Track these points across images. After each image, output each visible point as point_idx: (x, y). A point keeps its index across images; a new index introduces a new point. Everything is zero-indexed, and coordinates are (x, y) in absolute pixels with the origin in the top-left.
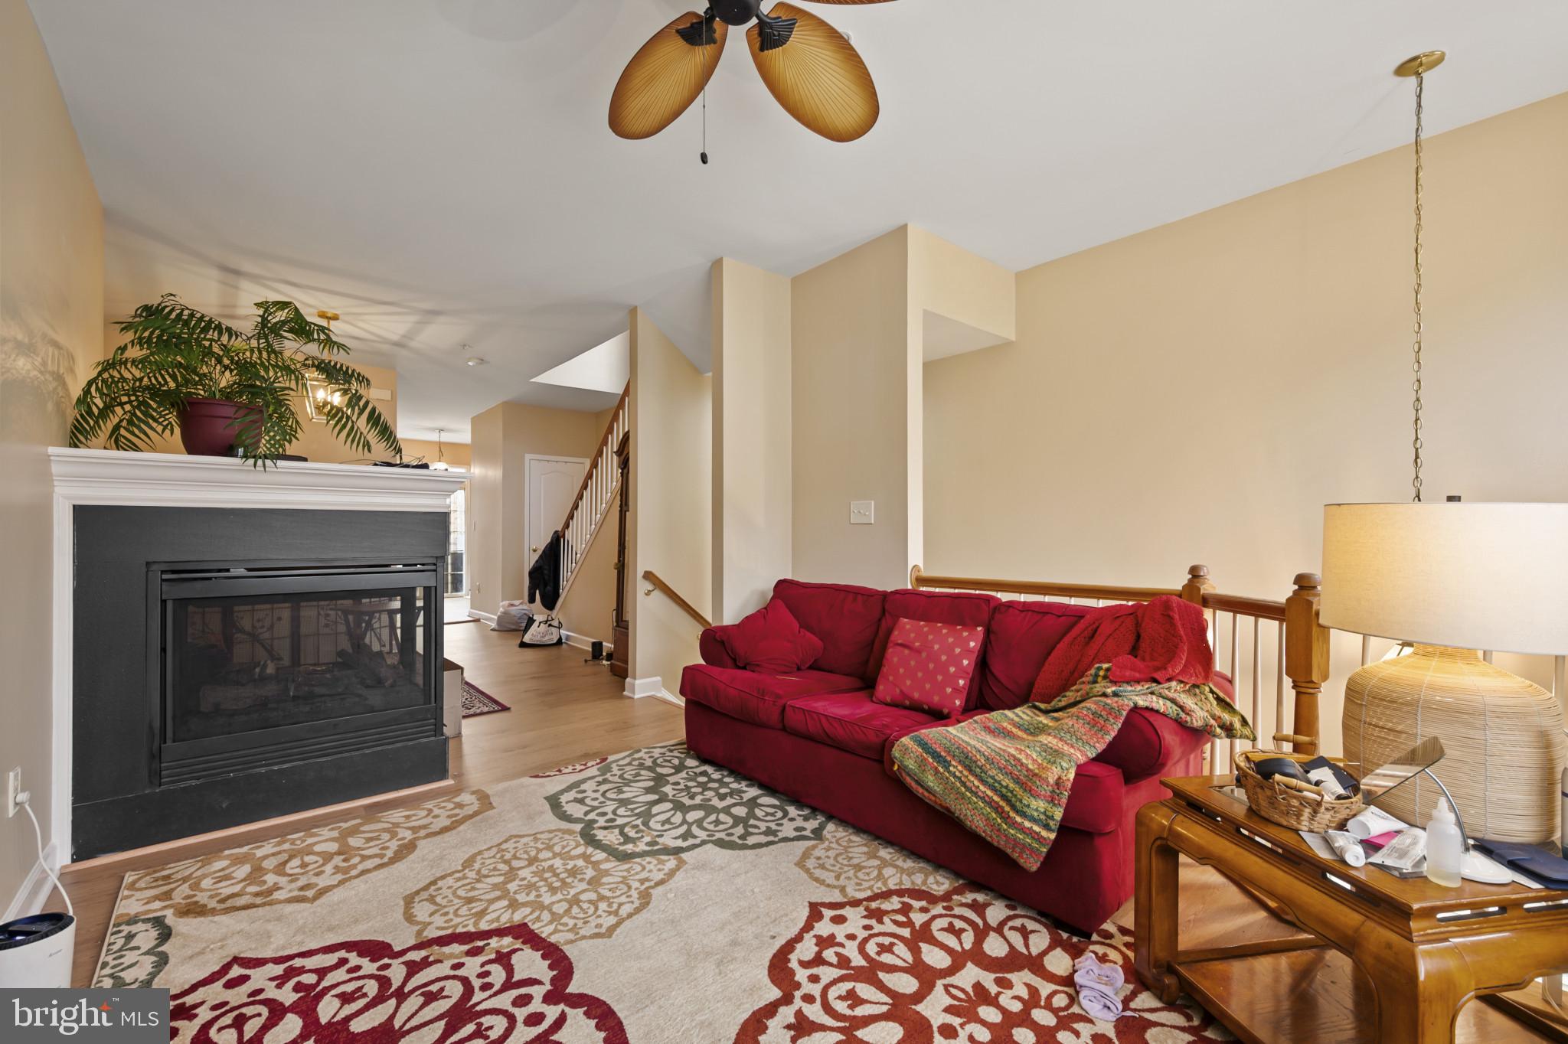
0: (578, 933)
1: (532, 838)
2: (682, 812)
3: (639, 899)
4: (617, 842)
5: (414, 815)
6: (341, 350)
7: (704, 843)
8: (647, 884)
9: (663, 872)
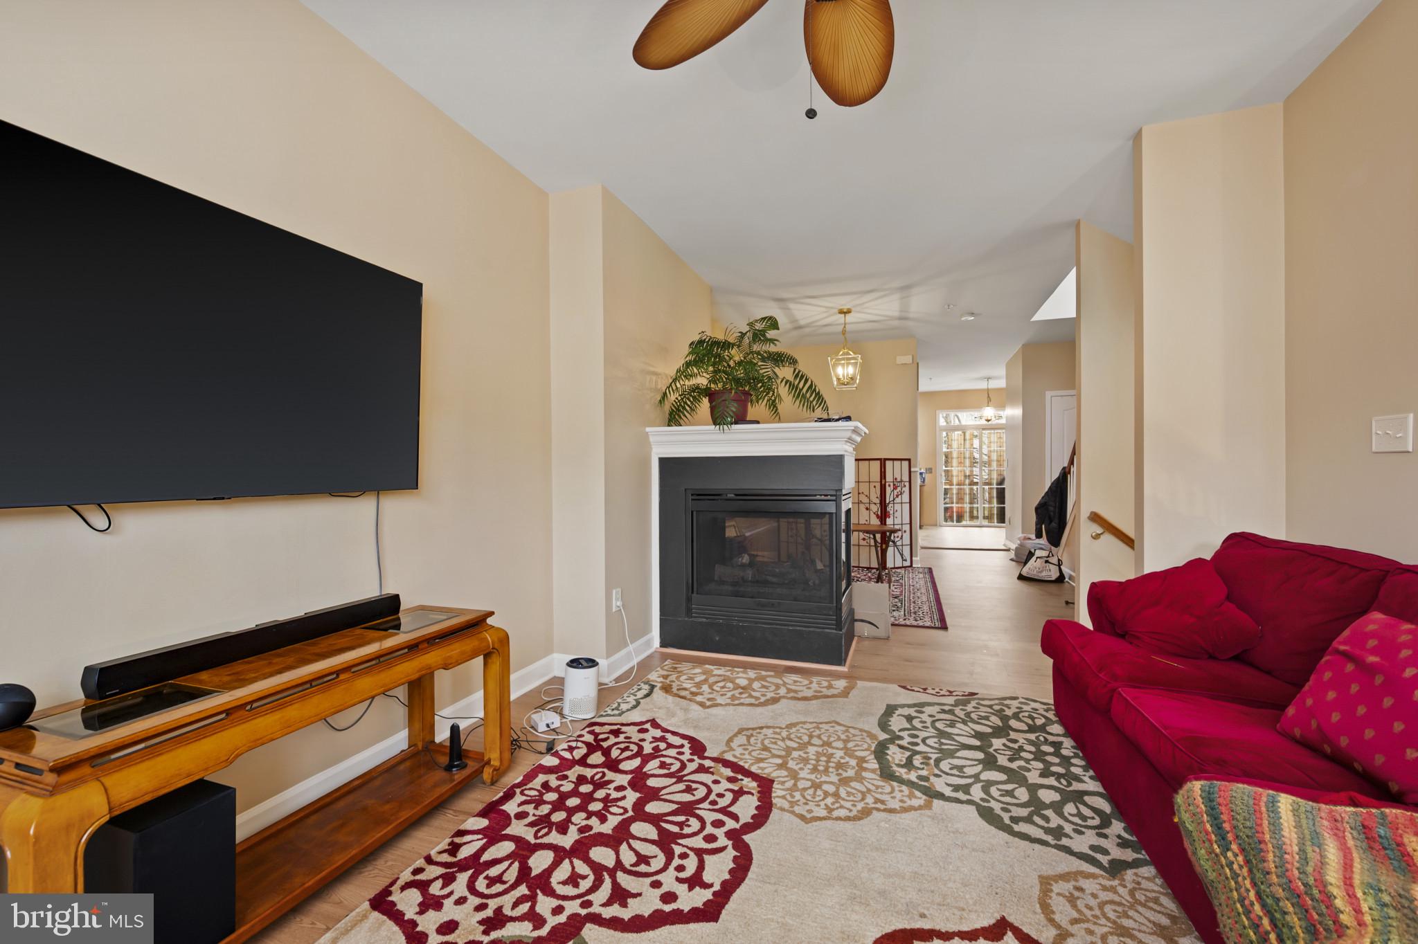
0: (792, 807)
1: (844, 729)
2: (984, 767)
3: (858, 811)
4: (897, 762)
5: (800, 682)
6: (771, 344)
7: (970, 802)
8: (879, 805)
9: (901, 804)
